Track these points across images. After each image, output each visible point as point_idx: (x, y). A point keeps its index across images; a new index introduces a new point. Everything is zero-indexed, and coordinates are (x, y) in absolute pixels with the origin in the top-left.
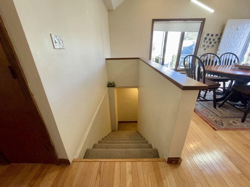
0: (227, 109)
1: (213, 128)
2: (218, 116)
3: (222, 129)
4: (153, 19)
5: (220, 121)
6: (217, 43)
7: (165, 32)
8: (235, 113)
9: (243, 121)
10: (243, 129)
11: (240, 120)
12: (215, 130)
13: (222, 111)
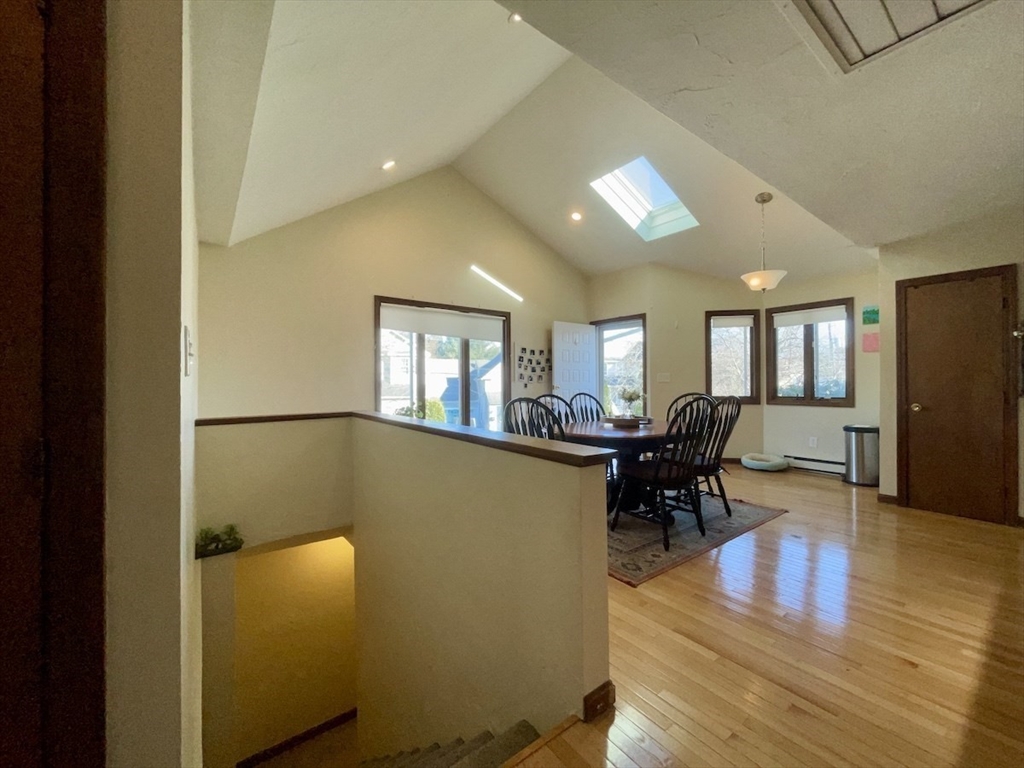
0: (629, 529)
1: (628, 583)
2: (621, 552)
3: (644, 578)
4: (376, 297)
5: (631, 562)
6: (546, 369)
7: (415, 335)
8: (647, 535)
9: (667, 548)
10: (675, 565)
11: (662, 547)
12: (634, 586)
13: (621, 538)
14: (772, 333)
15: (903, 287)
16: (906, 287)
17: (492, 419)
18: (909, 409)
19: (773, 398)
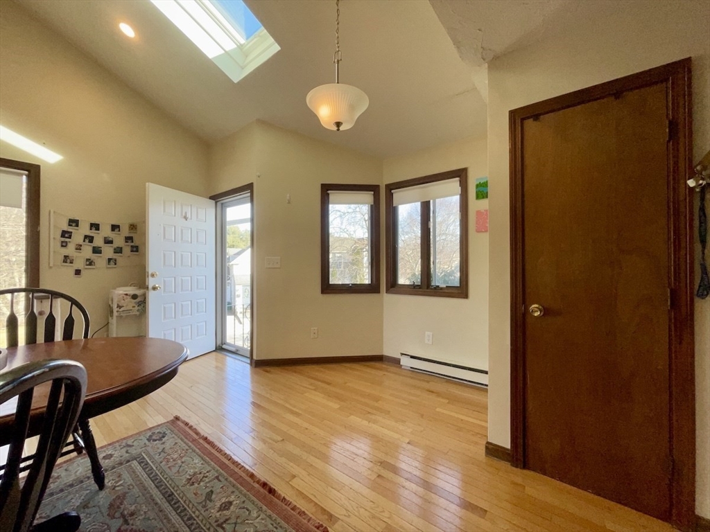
14: (392, 213)
15: (520, 118)
16: (523, 120)
17: (239, 296)
18: (526, 313)
19: (393, 286)
